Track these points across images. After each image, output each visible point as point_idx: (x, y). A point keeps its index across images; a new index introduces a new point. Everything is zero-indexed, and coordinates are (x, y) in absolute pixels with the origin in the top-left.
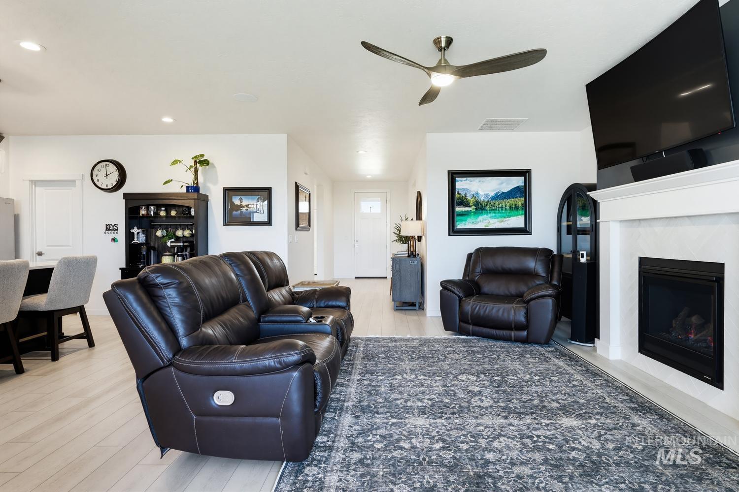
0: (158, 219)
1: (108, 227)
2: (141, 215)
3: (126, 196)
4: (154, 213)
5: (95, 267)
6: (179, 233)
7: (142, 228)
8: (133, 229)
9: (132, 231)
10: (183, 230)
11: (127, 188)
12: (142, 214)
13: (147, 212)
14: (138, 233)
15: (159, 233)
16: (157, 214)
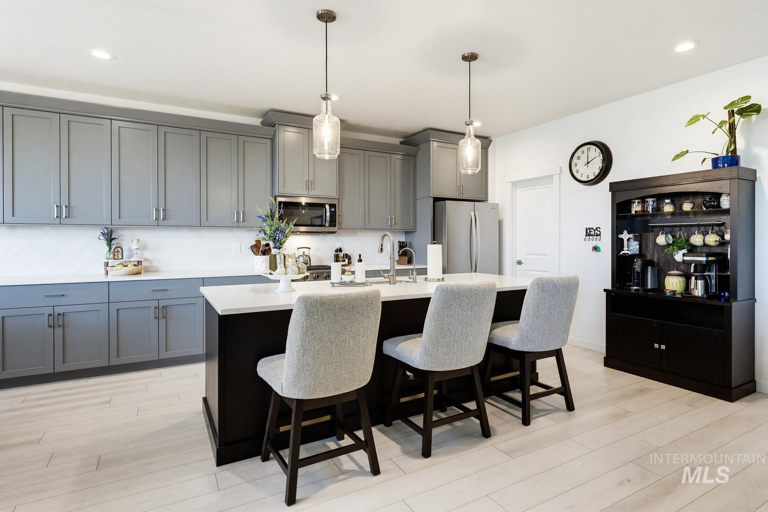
0: (659, 218)
1: (588, 231)
2: (633, 212)
3: (614, 187)
4: (652, 209)
5: (576, 293)
6: (697, 239)
7: (634, 233)
8: (622, 234)
9: (620, 236)
10: (704, 235)
11: (614, 176)
12: (636, 212)
13: (643, 207)
14: (628, 240)
15: (661, 240)
16: (658, 210)
